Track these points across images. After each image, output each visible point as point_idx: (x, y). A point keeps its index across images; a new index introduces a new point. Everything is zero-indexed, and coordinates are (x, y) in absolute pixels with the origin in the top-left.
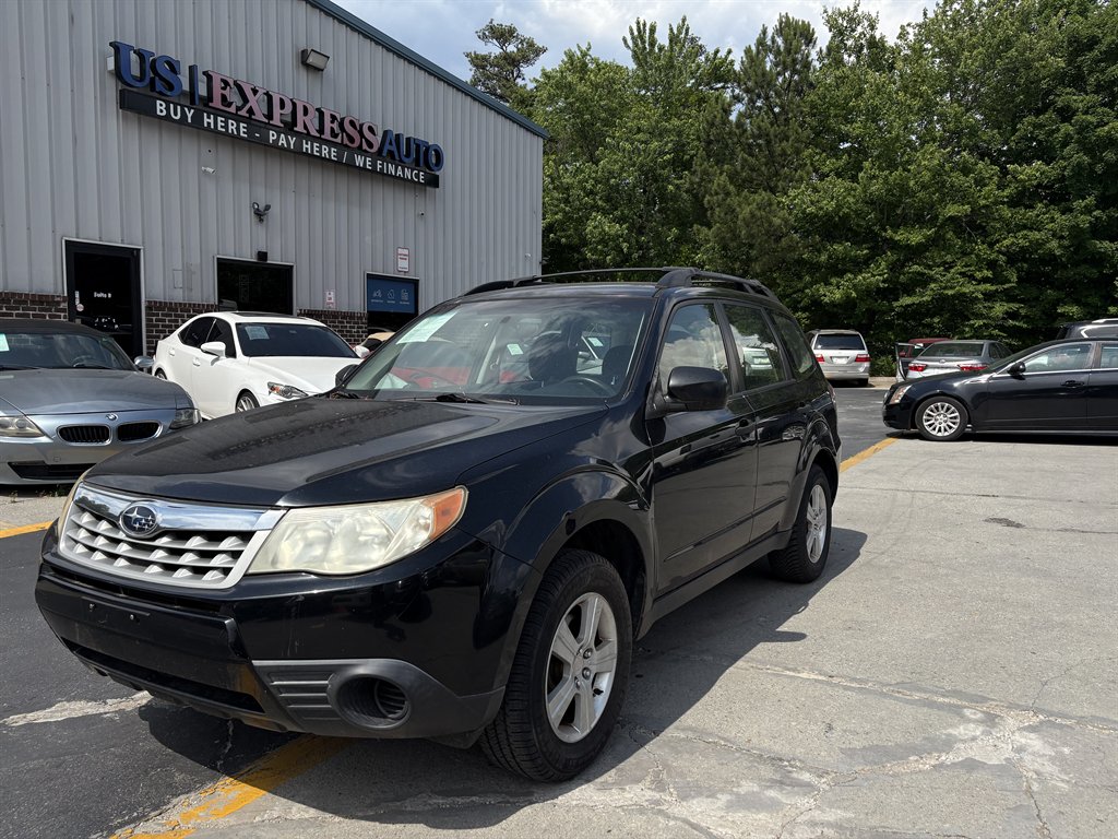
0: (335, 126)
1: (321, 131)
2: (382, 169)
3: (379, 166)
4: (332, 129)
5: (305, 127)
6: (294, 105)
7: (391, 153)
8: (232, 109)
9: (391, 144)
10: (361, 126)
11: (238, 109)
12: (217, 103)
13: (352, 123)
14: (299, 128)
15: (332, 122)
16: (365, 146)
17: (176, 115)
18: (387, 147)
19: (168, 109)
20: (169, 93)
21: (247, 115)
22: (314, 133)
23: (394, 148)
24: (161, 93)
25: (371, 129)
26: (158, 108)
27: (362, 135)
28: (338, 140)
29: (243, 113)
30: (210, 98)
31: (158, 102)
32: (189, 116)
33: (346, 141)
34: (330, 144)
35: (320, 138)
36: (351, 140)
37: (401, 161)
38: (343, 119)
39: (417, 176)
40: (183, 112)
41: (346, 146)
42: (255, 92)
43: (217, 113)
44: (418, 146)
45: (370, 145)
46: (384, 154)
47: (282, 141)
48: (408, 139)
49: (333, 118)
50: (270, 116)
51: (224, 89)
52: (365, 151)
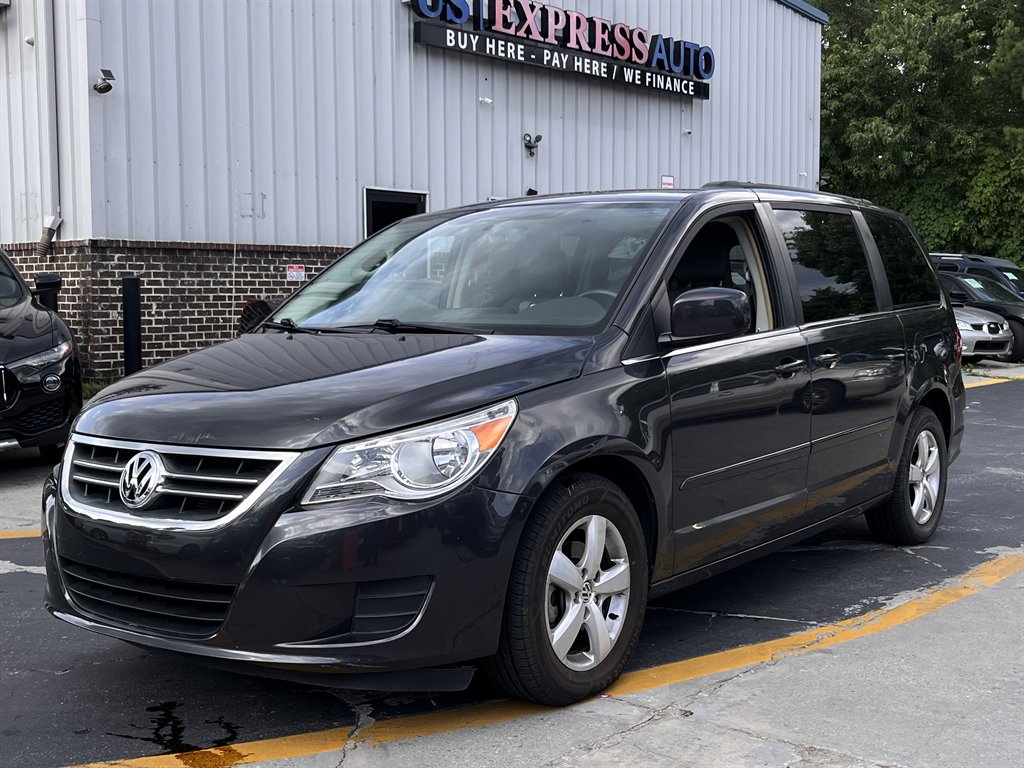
0: (606, 36)
1: (592, 44)
2: (651, 83)
3: (648, 80)
4: (603, 40)
5: (578, 42)
6: (568, 17)
7: (660, 62)
8: (512, 31)
9: (660, 51)
10: (632, 32)
11: (518, 29)
12: (499, 26)
13: (622, 31)
14: (572, 44)
15: (603, 33)
16: (635, 58)
17: (463, 44)
18: (657, 55)
19: (456, 38)
20: (458, 21)
21: (525, 35)
22: (586, 47)
23: (663, 56)
24: (451, 22)
25: (641, 36)
26: (449, 37)
27: (632, 45)
28: (609, 53)
29: (522, 33)
30: (492, 20)
31: (449, 31)
32: (474, 43)
33: (616, 54)
34: (600, 58)
35: (591, 52)
36: (621, 51)
37: (671, 71)
38: (613, 27)
39: (687, 87)
40: (469, 38)
41: (617, 58)
42: (532, 7)
43: (497, 36)
44: (687, 50)
45: (640, 55)
46: (654, 64)
47: (556, 61)
48: (678, 44)
49: (604, 27)
50: (544, 33)
51: (505, 8)
52: (635, 62)
